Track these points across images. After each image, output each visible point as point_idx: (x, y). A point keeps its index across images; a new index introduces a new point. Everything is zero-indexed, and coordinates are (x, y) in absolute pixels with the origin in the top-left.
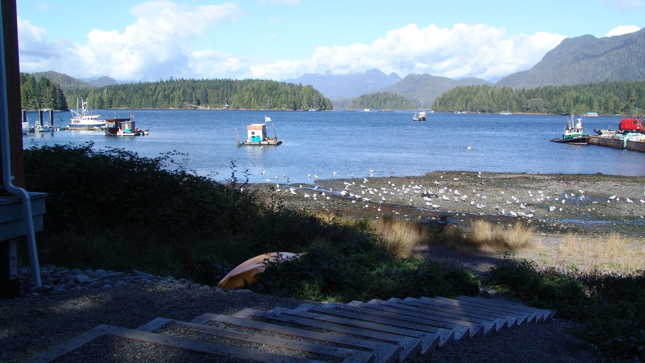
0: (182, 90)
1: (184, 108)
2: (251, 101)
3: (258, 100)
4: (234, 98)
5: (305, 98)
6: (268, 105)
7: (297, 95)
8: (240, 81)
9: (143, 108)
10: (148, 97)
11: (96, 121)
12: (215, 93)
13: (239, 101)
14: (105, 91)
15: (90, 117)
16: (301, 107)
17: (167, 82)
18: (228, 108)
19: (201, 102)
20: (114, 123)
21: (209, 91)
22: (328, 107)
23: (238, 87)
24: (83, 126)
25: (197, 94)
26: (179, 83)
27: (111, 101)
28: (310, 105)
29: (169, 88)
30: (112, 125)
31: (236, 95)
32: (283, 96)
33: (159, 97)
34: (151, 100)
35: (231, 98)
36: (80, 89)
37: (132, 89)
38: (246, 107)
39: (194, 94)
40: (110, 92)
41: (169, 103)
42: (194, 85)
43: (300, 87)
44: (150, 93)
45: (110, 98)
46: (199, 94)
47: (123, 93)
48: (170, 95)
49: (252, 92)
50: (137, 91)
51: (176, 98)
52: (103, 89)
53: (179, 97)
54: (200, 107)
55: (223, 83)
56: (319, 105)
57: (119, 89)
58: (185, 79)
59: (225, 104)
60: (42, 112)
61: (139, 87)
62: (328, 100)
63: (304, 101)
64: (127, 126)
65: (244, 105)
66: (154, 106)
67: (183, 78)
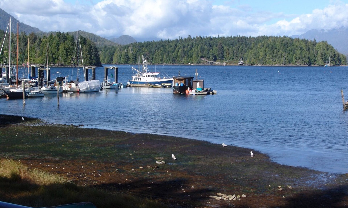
0: (199, 46)
1: (201, 64)
2: (266, 57)
3: (273, 56)
4: (250, 54)
5: (319, 53)
6: (283, 60)
7: (311, 50)
8: (254, 38)
9: (165, 64)
10: (168, 54)
11: (156, 78)
12: (230, 50)
13: (254, 57)
14: (130, 48)
15: (150, 74)
16: (316, 62)
17: (186, 39)
18: (243, 63)
19: (217, 58)
20: (183, 82)
21: (225, 48)
22: (342, 62)
23: (253, 43)
24: (144, 83)
25: (214, 51)
26: (196, 41)
27: (135, 57)
28: (325, 61)
29: (188, 45)
30: (181, 83)
31: (251, 51)
32: (298, 52)
33: (179, 54)
34: (172, 56)
35: (246, 54)
36: (108, 46)
37: (154, 46)
38: (261, 63)
39: (211, 50)
40: (134, 49)
41: (188, 59)
42: (211, 42)
43: (314, 43)
44: (170, 50)
45: (135, 55)
46: (215, 50)
47: (146, 50)
48: (189, 52)
49: (267, 48)
50: (159, 48)
51: (194, 54)
52: (128, 46)
53: (197, 54)
54: (217, 63)
55: (238, 40)
56: (334, 60)
57: (143, 47)
58: (202, 36)
59: (240, 60)
60: (107, 69)
61: (161, 44)
62: (343, 55)
63: (319, 58)
64: (198, 84)
65: (259, 61)
66: (174, 61)
67: (200, 36)
